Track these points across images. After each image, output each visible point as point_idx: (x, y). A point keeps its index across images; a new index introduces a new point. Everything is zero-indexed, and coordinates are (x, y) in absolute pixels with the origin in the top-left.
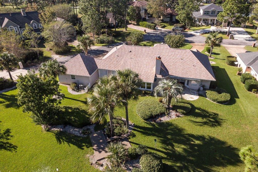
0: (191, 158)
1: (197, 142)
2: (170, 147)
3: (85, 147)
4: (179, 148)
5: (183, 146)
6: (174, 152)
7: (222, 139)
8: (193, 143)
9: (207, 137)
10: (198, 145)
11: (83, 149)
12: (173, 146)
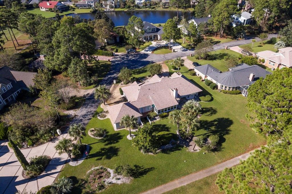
0: (219, 129)
1: (216, 123)
2: (209, 130)
3: (181, 149)
4: (213, 128)
5: (214, 127)
6: (212, 130)
7: (222, 117)
8: (215, 124)
9: (217, 119)
10: (217, 124)
11: (181, 150)
12: (210, 129)
